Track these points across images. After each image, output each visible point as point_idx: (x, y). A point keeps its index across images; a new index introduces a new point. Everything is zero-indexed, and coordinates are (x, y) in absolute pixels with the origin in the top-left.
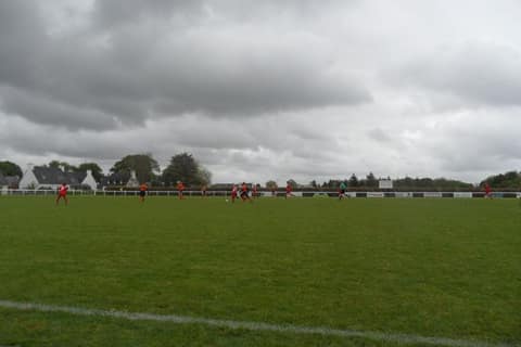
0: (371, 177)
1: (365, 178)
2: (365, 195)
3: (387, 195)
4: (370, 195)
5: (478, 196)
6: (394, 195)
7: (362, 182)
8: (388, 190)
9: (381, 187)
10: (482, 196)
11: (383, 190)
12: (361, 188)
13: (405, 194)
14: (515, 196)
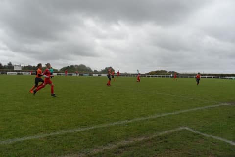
0: (10, 64)
1: (7, 65)
2: (6, 73)
3: (18, 74)
4: (8, 73)
5: (59, 74)
6: (22, 74)
7: (5, 67)
8: (19, 71)
9: (15, 69)
10: (61, 74)
11: (16, 71)
12: (4, 70)
13: (27, 73)
14: (72, 75)
